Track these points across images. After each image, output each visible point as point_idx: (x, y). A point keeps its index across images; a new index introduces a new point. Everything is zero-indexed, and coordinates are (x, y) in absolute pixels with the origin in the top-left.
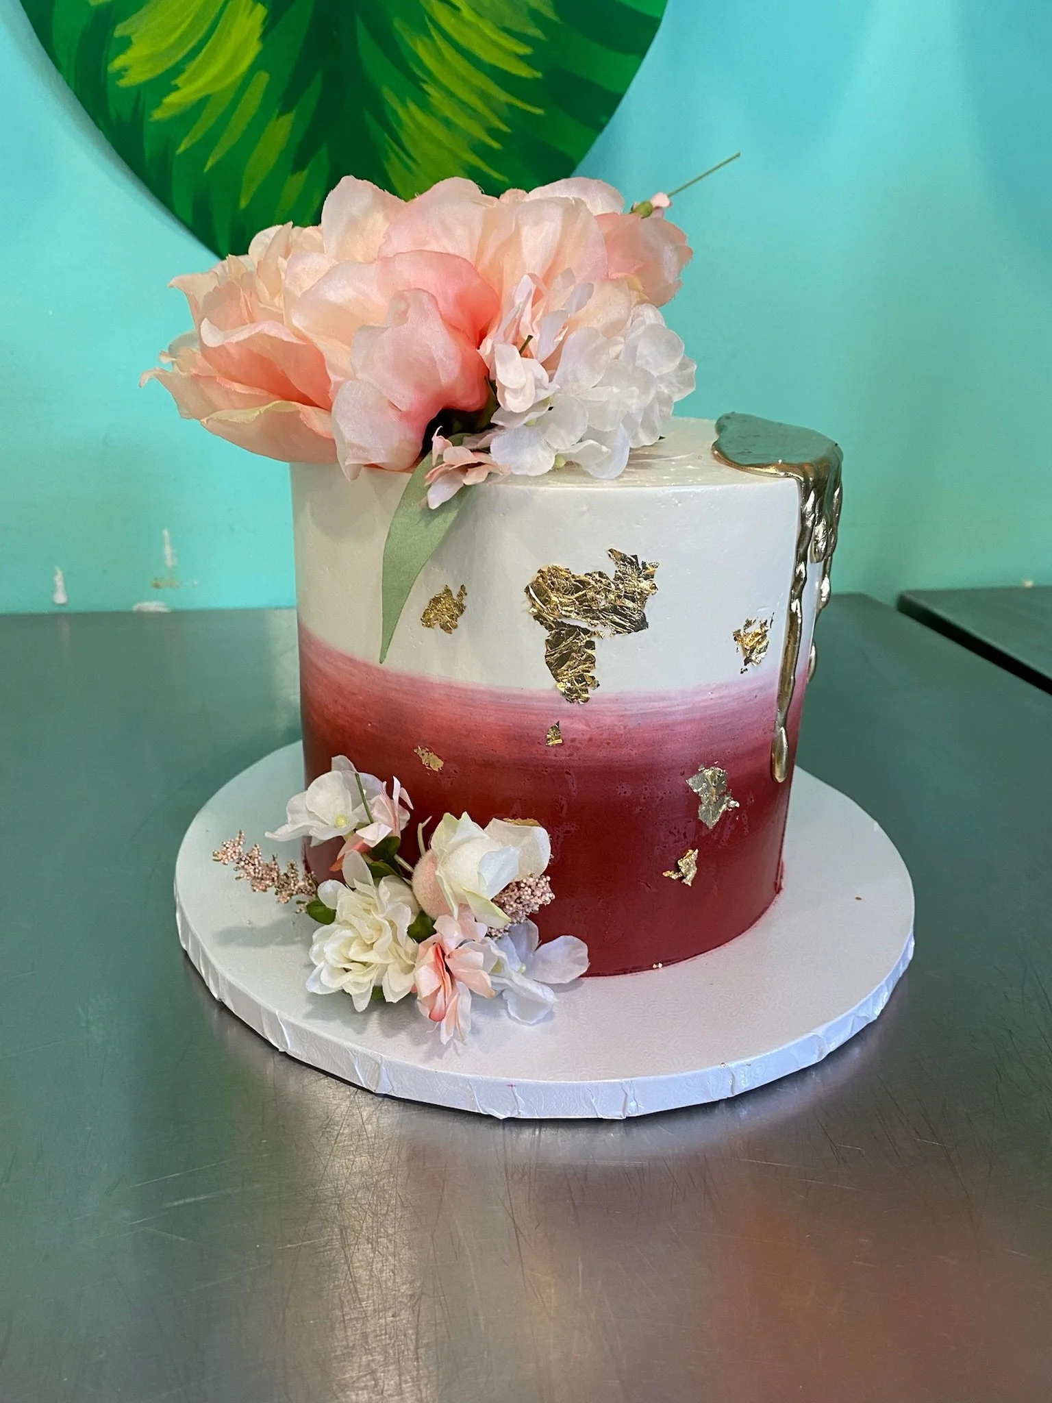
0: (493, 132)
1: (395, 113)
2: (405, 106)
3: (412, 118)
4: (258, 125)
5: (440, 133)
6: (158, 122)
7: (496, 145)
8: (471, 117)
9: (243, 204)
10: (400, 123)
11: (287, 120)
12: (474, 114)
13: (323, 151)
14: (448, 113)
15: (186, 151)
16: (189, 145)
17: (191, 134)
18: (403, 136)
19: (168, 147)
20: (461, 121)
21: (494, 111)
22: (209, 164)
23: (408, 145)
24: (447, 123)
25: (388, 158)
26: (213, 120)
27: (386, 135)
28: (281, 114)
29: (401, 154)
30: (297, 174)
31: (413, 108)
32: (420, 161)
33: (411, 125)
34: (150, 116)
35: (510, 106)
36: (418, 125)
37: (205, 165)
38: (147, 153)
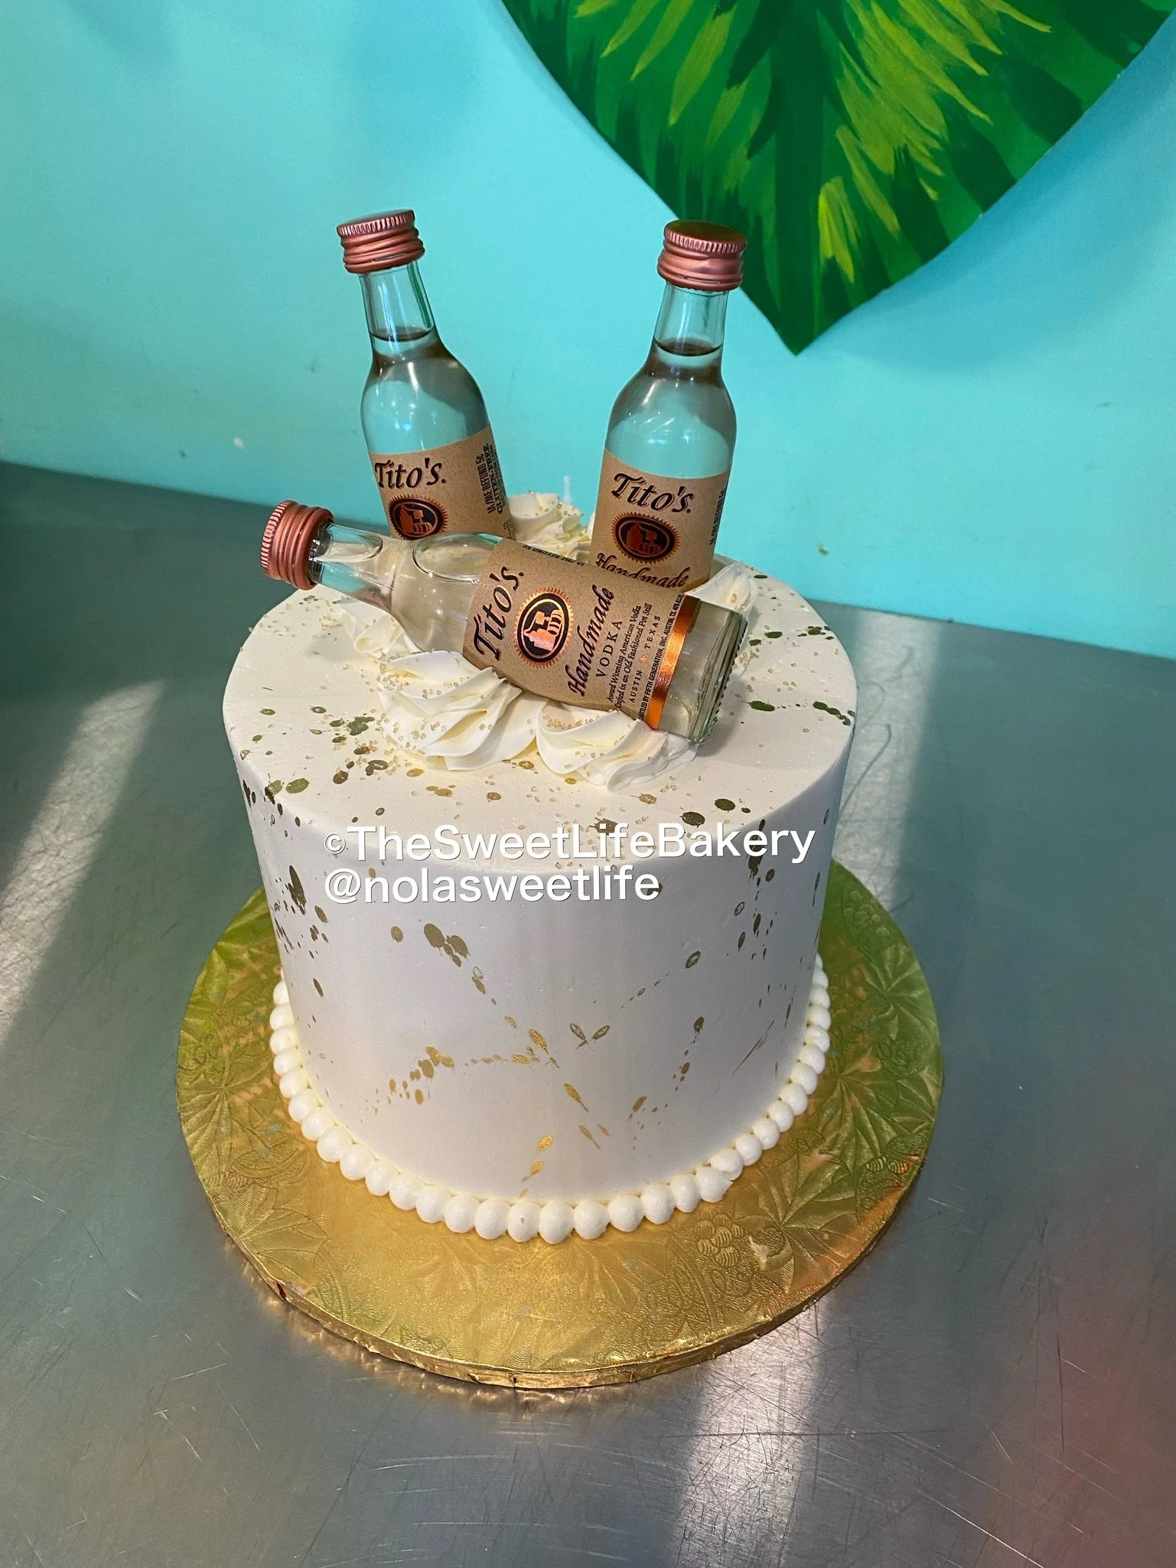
0: (978, 52)
1: (855, 17)
2: (867, 7)
3: (874, 22)
4: (691, 26)
5: (908, 47)
6: (581, 18)
7: (980, 71)
8: (949, 29)
9: (672, 121)
10: (860, 30)
11: (726, 20)
12: (955, 25)
13: (765, 61)
14: (922, 23)
15: (613, 53)
16: (615, 47)
17: (618, 33)
18: (862, 48)
19: (593, 47)
20: (939, 34)
21: (981, 22)
22: (637, 71)
23: (868, 62)
24: (919, 35)
25: (842, 75)
26: (643, 18)
27: (842, 46)
28: (718, 12)
29: (859, 71)
30: (734, 88)
31: (878, 12)
32: (881, 83)
33: (873, 34)
34: (576, 12)
35: (1002, 16)
36: (882, 34)
37: (632, 72)
38: (570, 55)
